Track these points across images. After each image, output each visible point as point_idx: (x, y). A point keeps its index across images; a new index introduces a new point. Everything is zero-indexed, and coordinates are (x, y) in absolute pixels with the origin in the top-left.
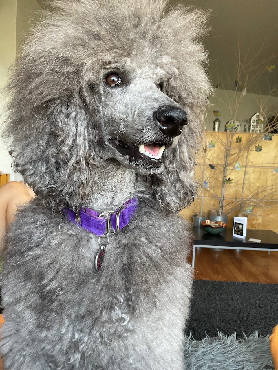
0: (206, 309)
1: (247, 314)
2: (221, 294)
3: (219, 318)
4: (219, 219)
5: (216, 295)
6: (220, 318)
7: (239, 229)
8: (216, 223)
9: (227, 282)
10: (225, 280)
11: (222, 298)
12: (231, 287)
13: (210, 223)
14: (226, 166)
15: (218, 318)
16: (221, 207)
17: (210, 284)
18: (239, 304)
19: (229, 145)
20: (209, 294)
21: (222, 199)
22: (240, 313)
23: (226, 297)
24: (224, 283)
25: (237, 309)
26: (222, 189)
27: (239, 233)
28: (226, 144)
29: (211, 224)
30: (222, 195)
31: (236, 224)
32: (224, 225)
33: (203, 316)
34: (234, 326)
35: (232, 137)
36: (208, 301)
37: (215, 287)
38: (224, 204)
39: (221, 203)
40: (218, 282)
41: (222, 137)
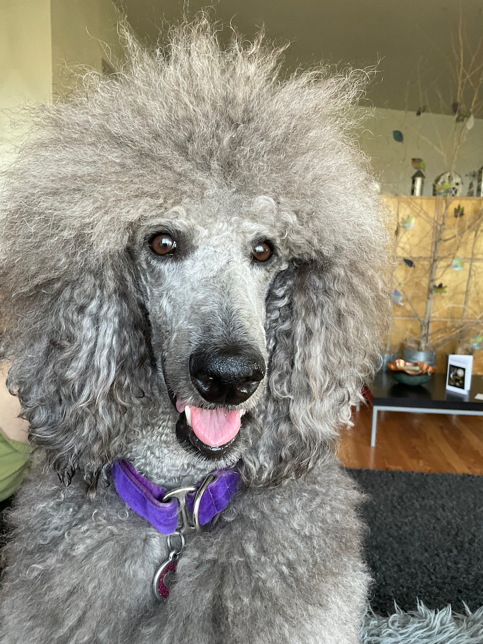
0: (397, 525)
1: (471, 536)
2: (423, 498)
3: (419, 543)
4: (421, 357)
5: (413, 498)
6: (421, 545)
7: (457, 378)
8: (416, 365)
9: (434, 475)
10: (430, 471)
11: (426, 505)
12: (441, 484)
13: (405, 365)
14: (435, 261)
15: (417, 544)
16: (425, 335)
17: (404, 479)
18: (454, 517)
19: (441, 223)
20: (401, 497)
21: (426, 321)
22: (457, 534)
23: (432, 503)
24: (428, 475)
25: (452, 528)
26: (427, 303)
27: (458, 384)
28: (436, 219)
29: (405, 368)
30: (426, 313)
31: (452, 368)
32: (430, 369)
33: (391, 539)
34: (446, 559)
35: (447, 208)
36: (400, 512)
37: (413, 484)
38: (430, 331)
39: (424, 328)
40: (417, 474)
41: (428, 206)
